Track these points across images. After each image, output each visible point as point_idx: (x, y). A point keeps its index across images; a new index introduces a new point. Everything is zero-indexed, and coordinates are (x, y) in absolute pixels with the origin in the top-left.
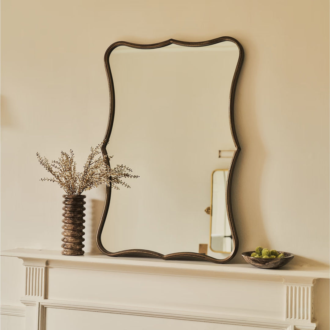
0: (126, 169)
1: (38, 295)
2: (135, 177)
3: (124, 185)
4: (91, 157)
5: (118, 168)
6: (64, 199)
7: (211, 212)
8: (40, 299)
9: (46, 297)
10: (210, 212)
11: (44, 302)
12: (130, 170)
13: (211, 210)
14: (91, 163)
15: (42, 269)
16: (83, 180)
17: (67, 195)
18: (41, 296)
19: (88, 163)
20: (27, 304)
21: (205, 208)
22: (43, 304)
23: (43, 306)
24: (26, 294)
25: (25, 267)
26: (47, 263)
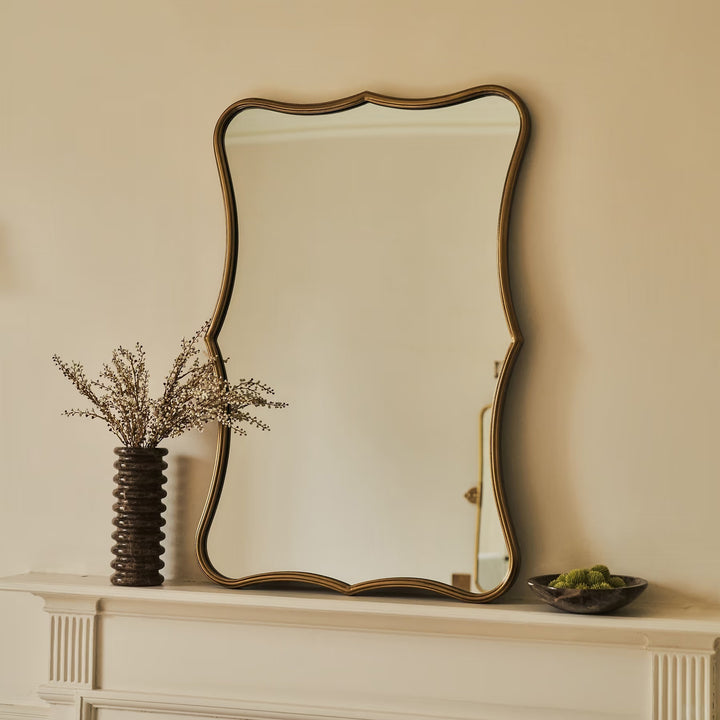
0: (259, 389)
1: (79, 681)
2: (278, 405)
3: (255, 424)
4: (181, 362)
5: (243, 386)
6: (117, 458)
7: (478, 500)
8: (85, 690)
9: (97, 686)
10: (476, 498)
11: (94, 697)
12: (269, 391)
13: (478, 495)
14: (181, 374)
15: (88, 621)
16: (164, 415)
17: (122, 448)
18: (87, 681)
19: (173, 375)
20: (54, 701)
21: (466, 490)
22: (91, 701)
23: (90, 706)
24: (51, 679)
25: (48, 617)
26: (100, 606)
